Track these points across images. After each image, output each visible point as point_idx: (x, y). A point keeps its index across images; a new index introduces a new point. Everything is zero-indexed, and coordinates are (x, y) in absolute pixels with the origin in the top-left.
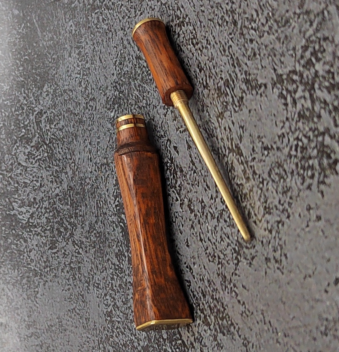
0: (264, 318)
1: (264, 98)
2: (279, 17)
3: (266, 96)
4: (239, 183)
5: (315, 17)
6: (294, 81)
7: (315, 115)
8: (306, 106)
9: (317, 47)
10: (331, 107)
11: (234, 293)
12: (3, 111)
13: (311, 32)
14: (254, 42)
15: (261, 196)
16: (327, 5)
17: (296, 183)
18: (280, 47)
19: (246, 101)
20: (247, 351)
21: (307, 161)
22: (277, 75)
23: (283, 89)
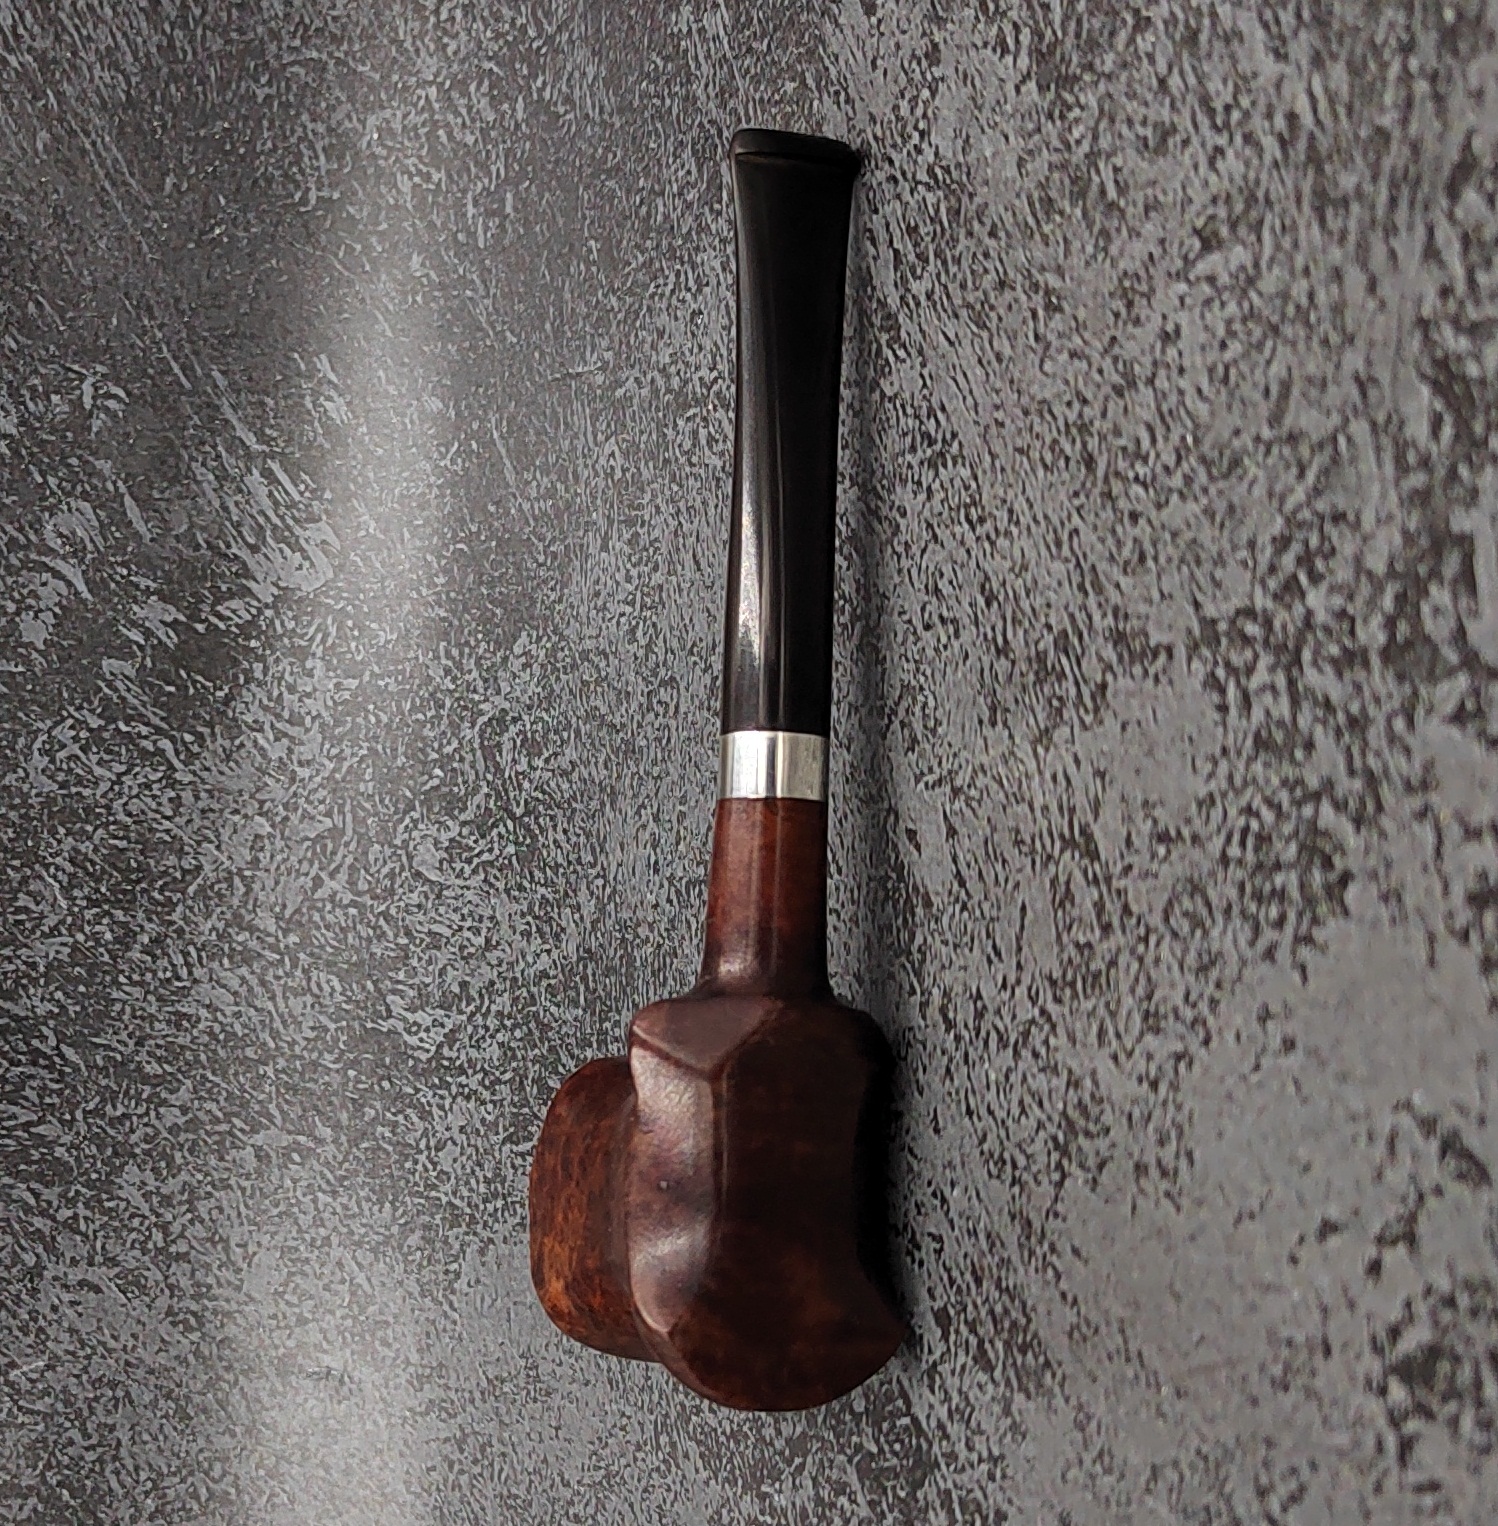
0: (1126, 1342)
1: (1164, 689)
2: (1213, 448)
3: (1171, 682)
4: (1082, 940)
5: (1313, 452)
6: (1247, 640)
7: (1299, 740)
8: (1275, 714)
9: (1314, 541)
10: (1341, 717)
11: (1050, 1273)
12: (371, 707)
13: (1299, 494)
14: (1141, 521)
15: (1137, 980)
16: (1346, 421)
17: (1235, 941)
18: (1213, 539)
19: (1115, 695)
20: (1086, 1446)
21: (1269, 877)
22: (1203, 621)
23: (1216, 663)
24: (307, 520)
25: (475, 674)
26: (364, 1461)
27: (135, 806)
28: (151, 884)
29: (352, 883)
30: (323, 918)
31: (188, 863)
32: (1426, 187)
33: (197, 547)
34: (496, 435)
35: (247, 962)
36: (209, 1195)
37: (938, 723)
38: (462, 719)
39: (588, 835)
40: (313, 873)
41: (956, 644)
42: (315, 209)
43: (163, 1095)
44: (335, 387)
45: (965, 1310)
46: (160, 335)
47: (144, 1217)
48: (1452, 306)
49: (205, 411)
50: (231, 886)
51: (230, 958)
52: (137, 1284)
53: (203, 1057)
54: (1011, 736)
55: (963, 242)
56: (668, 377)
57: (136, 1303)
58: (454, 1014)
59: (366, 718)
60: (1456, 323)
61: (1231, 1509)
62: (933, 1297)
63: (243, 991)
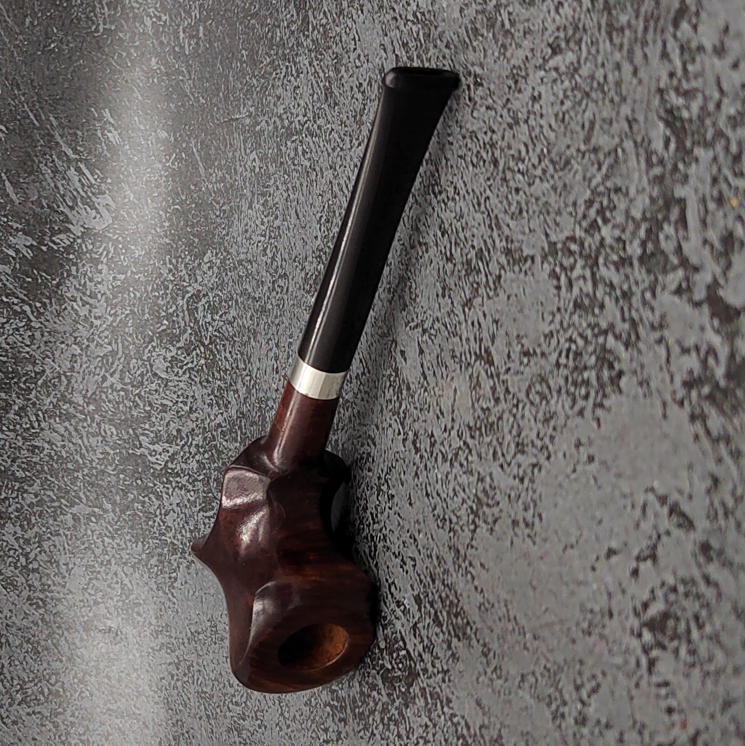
0: (508, 611)
1: (529, 278)
2: (557, 155)
3: (533, 275)
4: (485, 406)
5: (605, 157)
6: (571, 253)
7: (596, 304)
8: (585, 290)
9: (605, 203)
10: (618, 292)
11: (469, 576)
12: (131, 289)
13: (598, 178)
14: (521, 193)
15: (513, 426)
16: (622, 140)
17: (563, 406)
18: (556, 201)
19: (505, 281)
20: (488, 663)
21: (581, 373)
22: (550, 243)
23: (555, 265)
24: (99, 193)
25: (184, 272)
26: (128, 675)
27: (10, 340)
28: (19, 380)
29: (122, 379)
30: (107, 397)
31: (38, 369)
32: (662, 21)
33: (43, 207)
34: (195, 150)
35: (68, 419)
36: (49, 538)
37: (417, 296)
38: (177, 295)
39: (242, 354)
40: (102, 374)
41: (426, 256)
42: (103, 34)
43: (26, 487)
44: (113, 125)
45: (428, 595)
46: (23, 99)
47: (16, 550)
48: (675, 82)
49: (47, 138)
50: (60, 381)
51: (60, 417)
52: (12, 584)
53: (46, 468)
54: (452, 303)
55: (432, 51)
56: (282, 120)
57: (12, 593)
58: (174, 446)
59: (129, 295)
60: (677, 90)
61: (561, 696)
62: (413, 589)
63: (66, 434)
